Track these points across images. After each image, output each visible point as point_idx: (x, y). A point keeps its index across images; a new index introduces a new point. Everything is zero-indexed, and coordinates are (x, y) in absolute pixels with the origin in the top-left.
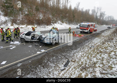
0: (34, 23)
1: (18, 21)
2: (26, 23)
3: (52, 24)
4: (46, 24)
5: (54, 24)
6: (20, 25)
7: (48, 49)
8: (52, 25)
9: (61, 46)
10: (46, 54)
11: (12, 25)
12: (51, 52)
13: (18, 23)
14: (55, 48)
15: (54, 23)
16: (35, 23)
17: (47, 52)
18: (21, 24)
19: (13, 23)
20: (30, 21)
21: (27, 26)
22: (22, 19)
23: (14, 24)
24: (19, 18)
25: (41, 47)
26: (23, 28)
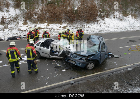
0: (61, 18)
1: (34, 16)
2: (47, 19)
3: (98, 18)
4: (85, 20)
5: (103, 20)
6: (37, 23)
7: (78, 76)
8: (98, 21)
9: (106, 74)
10: (70, 88)
11: (25, 23)
12: (81, 84)
13: (35, 19)
14: (91, 78)
15: (104, 17)
16: (64, 19)
17: (73, 84)
18: (38, 21)
19: (26, 20)
20: (54, 14)
21: (48, 25)
22: (42, 11)
23: (28, 21)
24: (36, 10)
25: (64, 70)
26: (42, 28)
